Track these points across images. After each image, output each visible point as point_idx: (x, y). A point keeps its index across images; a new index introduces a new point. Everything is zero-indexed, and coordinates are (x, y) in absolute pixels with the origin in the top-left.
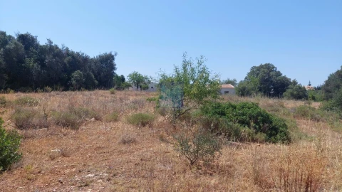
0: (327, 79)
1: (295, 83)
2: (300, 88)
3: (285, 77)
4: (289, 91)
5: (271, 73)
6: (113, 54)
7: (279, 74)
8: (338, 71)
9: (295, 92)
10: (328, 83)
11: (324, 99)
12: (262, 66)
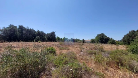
0: (124, 37)
1: (111, 39)
2: (113, 40)
3: (108, 37)
4: (110, 41)
5: (103, 36)
6: (54, 32)
7: (106, 36)
8: (128, 34)
9: (112, 42)
10: (124, 38)
11: (123, 44)
12: (100, 34)
